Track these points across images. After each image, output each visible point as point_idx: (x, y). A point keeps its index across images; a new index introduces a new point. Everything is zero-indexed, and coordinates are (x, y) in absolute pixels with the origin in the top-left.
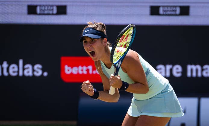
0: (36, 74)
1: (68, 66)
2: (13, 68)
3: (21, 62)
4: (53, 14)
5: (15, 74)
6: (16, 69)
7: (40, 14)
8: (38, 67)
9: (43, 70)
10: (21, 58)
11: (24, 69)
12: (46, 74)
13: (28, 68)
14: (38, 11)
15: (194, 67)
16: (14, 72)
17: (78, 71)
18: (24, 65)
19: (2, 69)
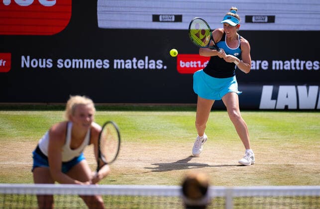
0: (158, 67)
1: (183, 61)
2: (141, 63)
3: (147, 58)
4: (172, 22)
6: (143, 64)
7: (162, 22)
8: (159, 62)
9: (164, 64)
10: (147, 55)
11: (149, 64)
12: (165, 67)
13: (152, 63)
14: (161, 19)
15: (277, 62)
16: (141, 66)
17: (190, 65)
18: (149, 60)
19: (132, 63)
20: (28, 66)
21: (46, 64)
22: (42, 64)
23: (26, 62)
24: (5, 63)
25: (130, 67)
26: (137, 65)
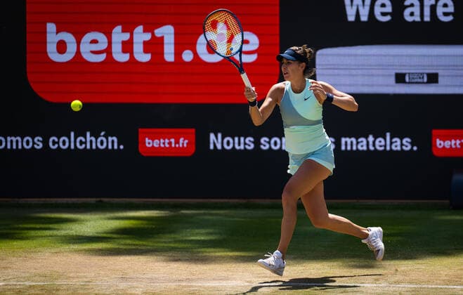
0: (404, 148)
1: (440, 140)
2: (380, 142)
3: (388, 135)
4: (423, 83)
5: (382, 148)
6: (383, 143)
7: (409, 83)
8: (406, 140)
9: (412, 144)
11: (391, 143)
12: (415, 148)
13: (396, 142)
14: (407, 80)
16: (381, 146)
17: (451, 145)
18: (391, 138)
19: (368, 142)
20: (219, 147)
21: (245, 144)
22: (239, 144)
23: (216, 141)
24: (187, 144)
25: (365, 148)
26: (374, 145)
